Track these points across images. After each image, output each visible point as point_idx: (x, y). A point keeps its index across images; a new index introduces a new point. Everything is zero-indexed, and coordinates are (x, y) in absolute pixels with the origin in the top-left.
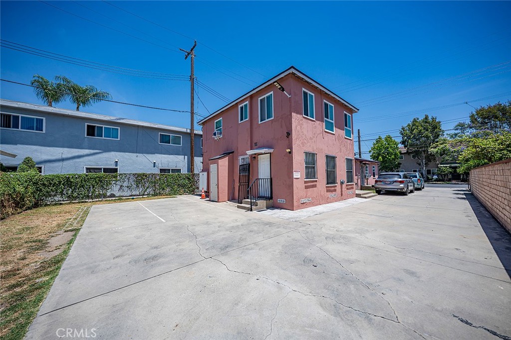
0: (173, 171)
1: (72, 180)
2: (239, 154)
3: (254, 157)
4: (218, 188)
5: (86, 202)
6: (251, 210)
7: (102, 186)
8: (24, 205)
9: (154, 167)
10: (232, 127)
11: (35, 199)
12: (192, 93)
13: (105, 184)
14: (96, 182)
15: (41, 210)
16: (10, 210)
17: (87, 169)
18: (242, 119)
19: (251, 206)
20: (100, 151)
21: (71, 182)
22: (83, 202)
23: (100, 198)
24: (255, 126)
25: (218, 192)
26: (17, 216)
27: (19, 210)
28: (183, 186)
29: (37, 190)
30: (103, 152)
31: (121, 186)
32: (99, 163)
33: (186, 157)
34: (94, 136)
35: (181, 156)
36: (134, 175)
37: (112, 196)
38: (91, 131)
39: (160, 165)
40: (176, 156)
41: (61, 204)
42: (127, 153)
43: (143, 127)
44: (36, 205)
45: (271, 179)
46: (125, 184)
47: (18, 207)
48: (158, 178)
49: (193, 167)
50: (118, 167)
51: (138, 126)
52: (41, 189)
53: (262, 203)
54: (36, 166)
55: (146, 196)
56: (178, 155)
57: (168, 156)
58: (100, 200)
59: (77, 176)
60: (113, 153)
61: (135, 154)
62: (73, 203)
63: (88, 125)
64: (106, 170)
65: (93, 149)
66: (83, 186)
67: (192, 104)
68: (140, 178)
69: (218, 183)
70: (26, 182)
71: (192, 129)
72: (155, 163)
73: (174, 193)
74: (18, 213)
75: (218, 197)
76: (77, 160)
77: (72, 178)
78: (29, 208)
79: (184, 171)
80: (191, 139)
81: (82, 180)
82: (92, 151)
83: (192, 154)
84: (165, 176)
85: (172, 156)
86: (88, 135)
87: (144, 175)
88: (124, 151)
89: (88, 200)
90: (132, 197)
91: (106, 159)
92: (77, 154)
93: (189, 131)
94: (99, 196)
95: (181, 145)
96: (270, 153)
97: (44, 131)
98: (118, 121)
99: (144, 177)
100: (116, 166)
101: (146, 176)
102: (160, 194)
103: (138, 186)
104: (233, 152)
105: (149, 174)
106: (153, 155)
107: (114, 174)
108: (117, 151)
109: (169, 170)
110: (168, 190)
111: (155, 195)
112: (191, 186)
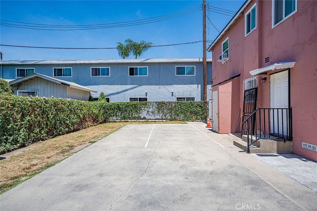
0: (188, 99)
1: (120, 106)
2: (245, 77)
3: (264, 78)
4: (218, 117)
5: (128, 122)
6: (248, 152)
7: (137, 111)
8: (98, 121)
9: (172, 96)
10: (238, 44)
11: (104, 117)
12: (204, 21)
13: (138, 109)
14: (133, 108)
15: (107, 125)
16: (90, 124)
17: (130, 99)
18: (248, 31)
19: (249, 146)
20: (137, 86)
21: (120, 108)
22: (126, 122)
23: (136, 119)
24: (266, 34)
25: (219, 123)
26: (94, 127)
27: (95, 124)
28: (196, 113)
29: (105, 112)
30: (138, 86)
31: (148, 111)
32: (136, 94)
33: (200, 86)
34: (134, 75)
35: (194, 85)
36: (156, 103)
37: (144, 118)
38: (132, 72)
39: (177, 94)
40: (189, 85)
41: (116, 122)
42: (153, 86)
43: (163, 63)
44: (105, 122)
45: (290, 109)
46: (150, 110)
47: (95, 122)
48: (174, 105)
49: (205, 95)
50: (147, 97)
51: (160, 63)
52: (107, 112)
53: (270, 144)
54: (105, 97)
55: (165, 120)
56: (192, 84)
57: (183, 85)
58: (136, 121)
59: (123, 104)
60: (144, 86)
61: (158, 86)
62: (122, 122)
63: (130, 68)
64: (140, 99)
65: (133, 85)
66: (126, 111)
67: (204, 32)
68: (161, 105)
69: (219, 113)
70: (99, 107)
71: (205, 58)
72: (172, 92)
73: (186, 119)
74: (95, 126)
75: (219, 128)
76: (125, 93)
77: (121, 105)
78: (101, 123)
79: (198, 99)
80: (204, 68)
81: (125, 107)
82: (132, 86)
83: (204, 82)
84: (179, 104)
85: (187, 85)
86: (130, 75)
87: (163, 103)
88: (151, 85)
89: (129, 121)
90: (155, 121)
91: (140, 91)
92: (124, 89)
93: (201, 60)
94: (134, 118)
95: (195, 75)
96: (289, 69)
97: (110, 76)
98: (146, 61)
99: (163, 105)
100: (146, 96)
101: (165, 104)
102: (175, 119)
103: (159, 112)
104: (239, 75)
105: (167, 102)
106: (171, 86)
107: (144, 102)
108: (146, 85)
109: (185, 98)
110: (182, 116)
111: (171, 120)
112: (203, 113)
